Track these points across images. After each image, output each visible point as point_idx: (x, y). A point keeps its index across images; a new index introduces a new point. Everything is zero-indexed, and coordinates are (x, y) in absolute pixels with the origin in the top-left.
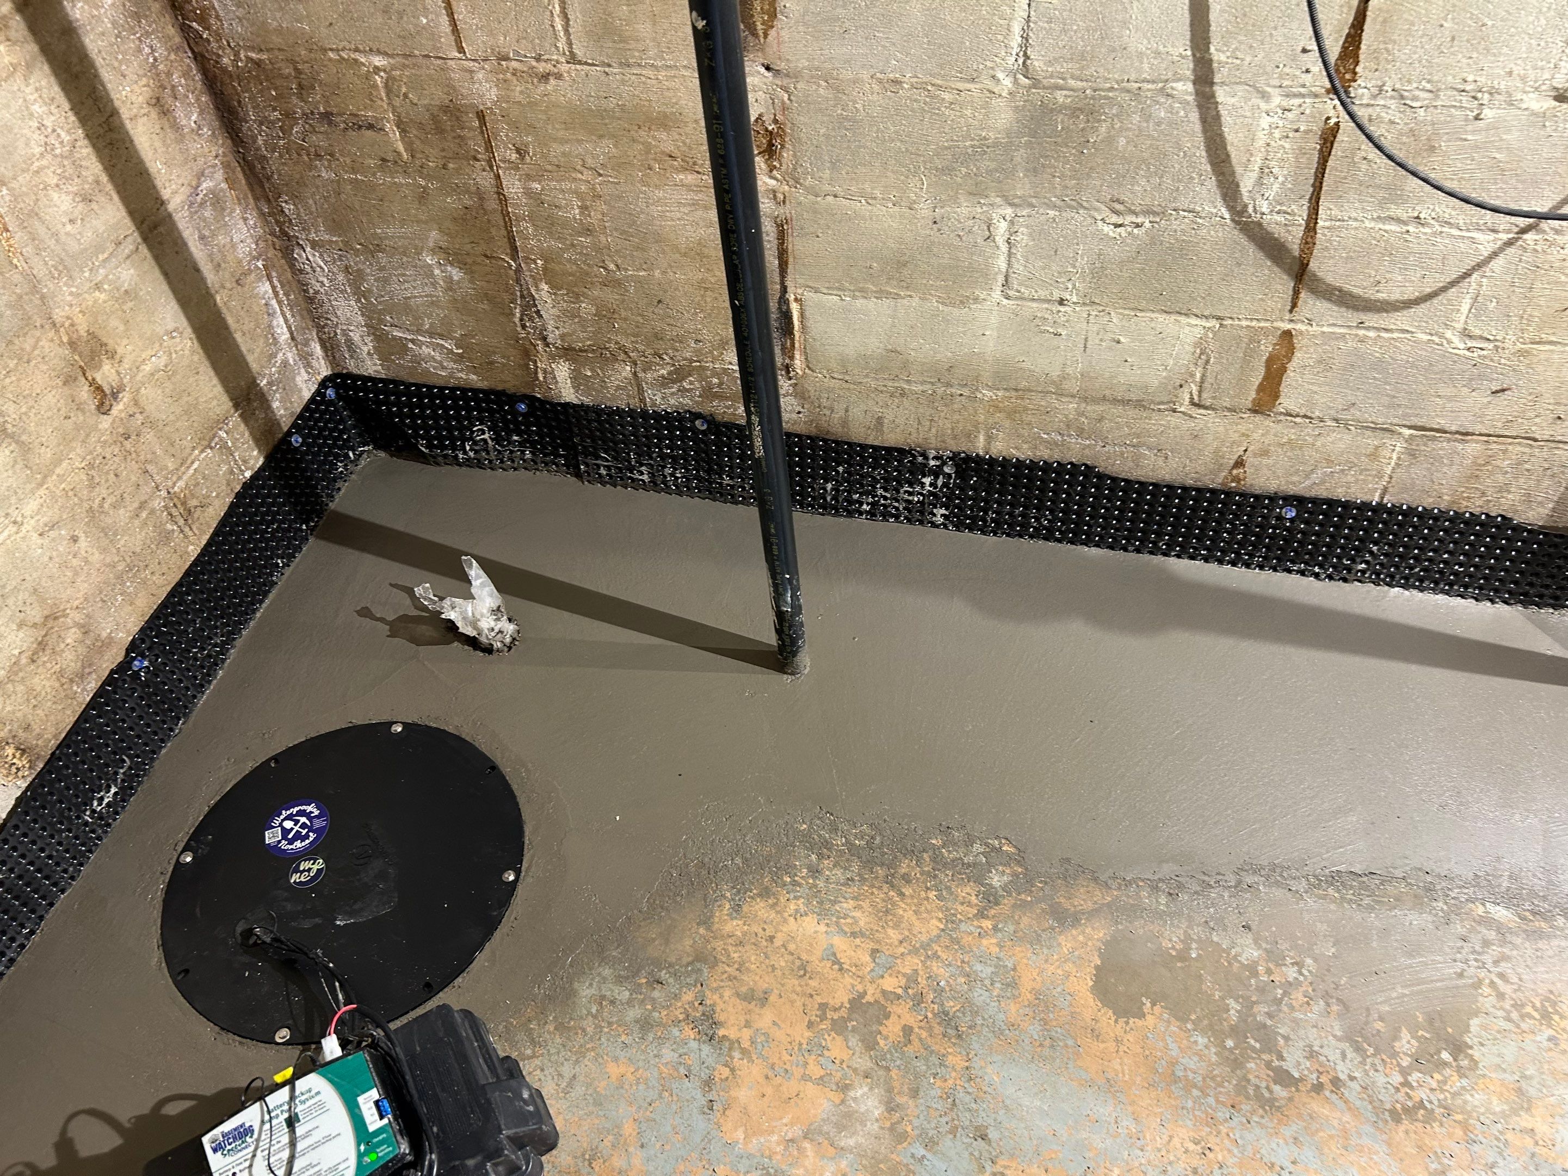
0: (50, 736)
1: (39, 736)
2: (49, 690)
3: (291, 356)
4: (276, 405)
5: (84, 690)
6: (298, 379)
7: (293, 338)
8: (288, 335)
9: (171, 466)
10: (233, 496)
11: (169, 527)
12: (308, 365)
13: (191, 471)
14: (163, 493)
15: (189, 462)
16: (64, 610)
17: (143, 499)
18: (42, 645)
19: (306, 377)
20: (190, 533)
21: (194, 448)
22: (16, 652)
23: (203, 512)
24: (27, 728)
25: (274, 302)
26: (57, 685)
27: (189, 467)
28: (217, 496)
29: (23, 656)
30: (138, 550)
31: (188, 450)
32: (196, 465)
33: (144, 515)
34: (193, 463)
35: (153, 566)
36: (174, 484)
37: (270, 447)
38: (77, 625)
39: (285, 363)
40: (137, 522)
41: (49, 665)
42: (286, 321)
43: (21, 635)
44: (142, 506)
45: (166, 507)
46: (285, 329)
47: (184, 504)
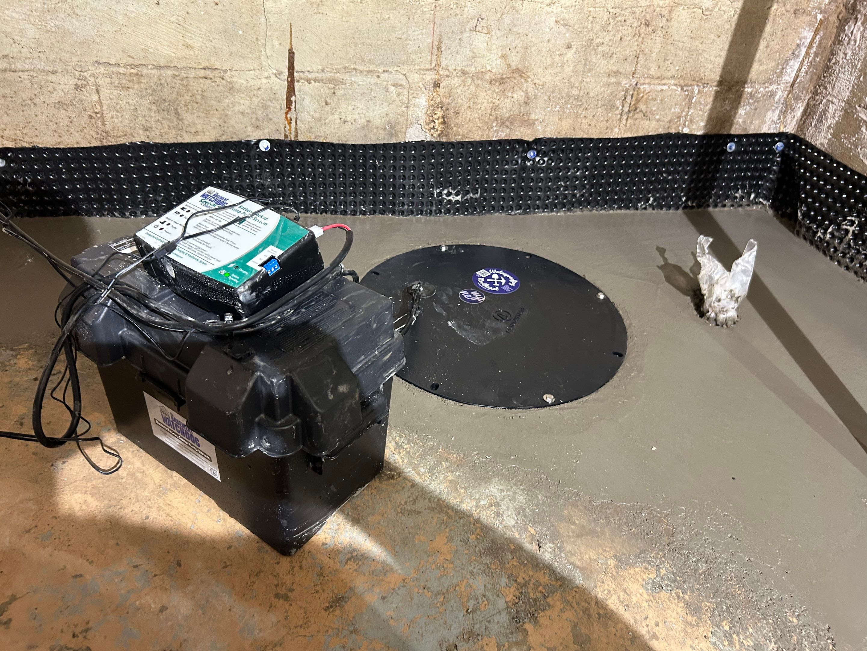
0: (461, 133)
1: (457, 125)
2: (483, 108)
3: (780, 95)
4: (741, 111)
5: (497, 131)
6: (770, 114)
7: (792, 86)
8: (791, 80)
9: (652, 72)
10: (666, 132)
11: (618, 103)
12: (784, 113)
13: (659, 88)
14: (634, 82)
15: (663, 82)
16: (528, 77)
17: (621, 70)
18: (502, 81)
19: (776, 118)
20: (624, 121)
21: (673, 77)
22: (489, 68)
23: (642, 119)
24: (457, 113)
25: (804, 50)
26: (489, 111)
27: (660, 84)
28: (658, 120)
29: (489, 74)
30: (591, 94)
31: (669, 74)
32: (665, 88)
33: (613, 80)
34: (664, 84)
35: (590, 113)
36: (643, 84)
37: (714, 132)
38: (526, 92)
39: (772, 94)
40: (605, 80)
41: (495, 95)
42: (799, 70)
43: (499, 61)
44: (617, 73)
45: (627, 91)
46: (793, 75)
47: (638, 101)
